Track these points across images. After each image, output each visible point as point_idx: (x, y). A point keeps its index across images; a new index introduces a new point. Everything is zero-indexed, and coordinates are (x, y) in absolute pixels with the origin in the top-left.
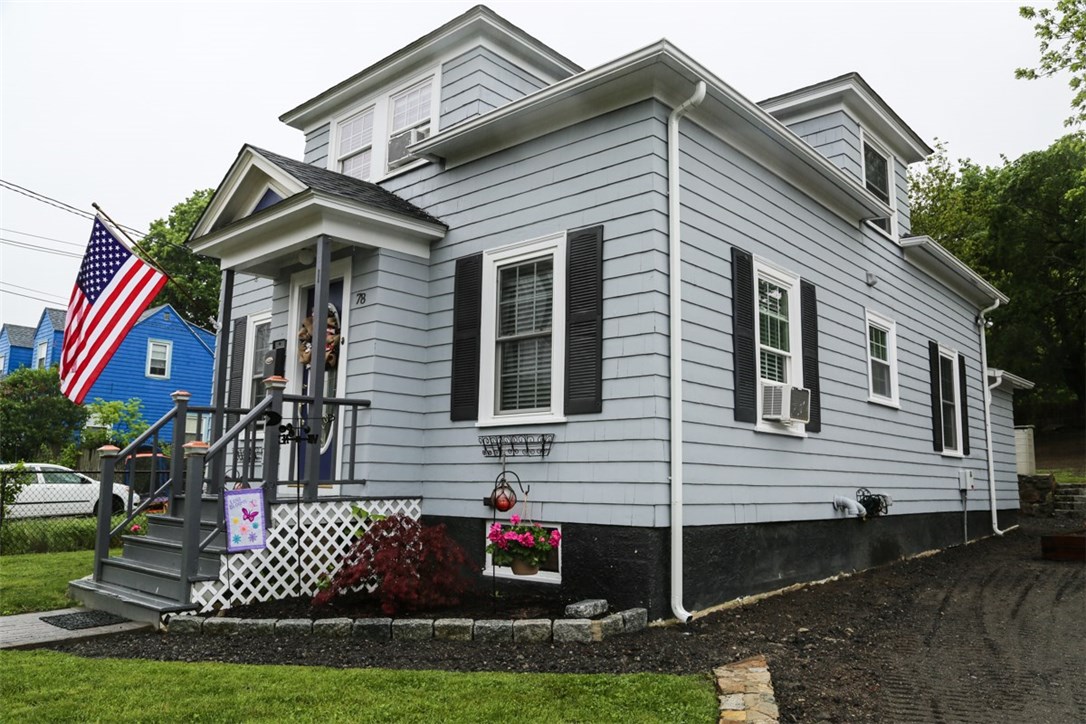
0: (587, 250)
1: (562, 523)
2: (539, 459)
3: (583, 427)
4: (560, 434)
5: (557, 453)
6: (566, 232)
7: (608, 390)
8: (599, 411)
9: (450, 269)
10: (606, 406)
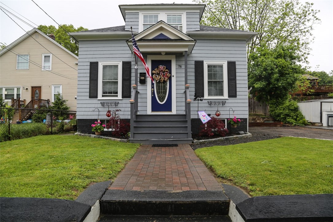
0: (232, 66)
1: (227, 118)
2: (222, 106)
3: (232, 100)
4: (227, 101)
5: (226, 105)
6: (227, 61)
7: (238, 93)
8: (236, 97)
9: (193, 63)
10: (237, 96)
